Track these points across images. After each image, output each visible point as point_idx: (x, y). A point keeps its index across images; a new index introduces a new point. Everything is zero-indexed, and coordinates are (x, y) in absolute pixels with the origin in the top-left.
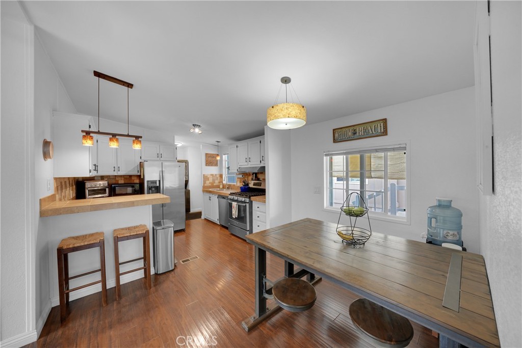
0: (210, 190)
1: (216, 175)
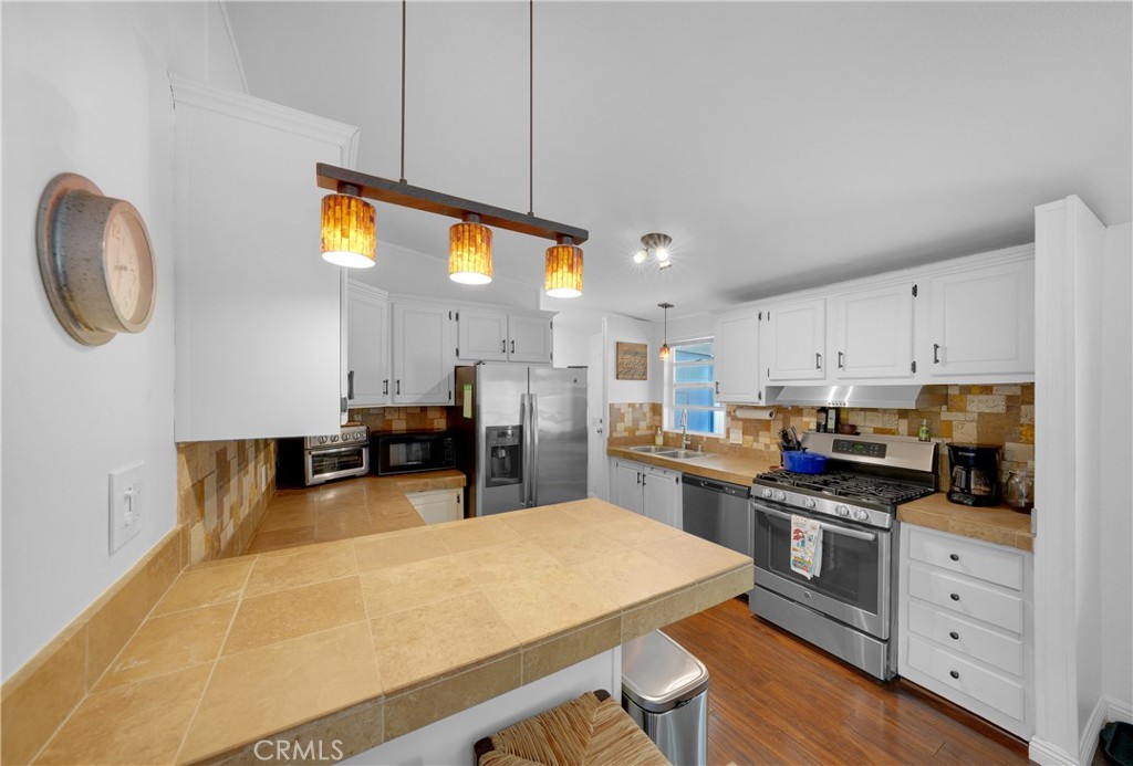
0: (632, 449)
1: (641, 405)
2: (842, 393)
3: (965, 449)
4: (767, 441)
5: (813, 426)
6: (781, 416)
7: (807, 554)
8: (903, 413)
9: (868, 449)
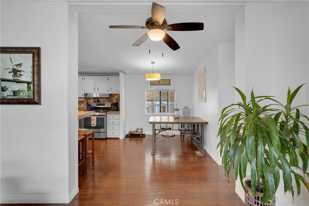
2: (96, 95)
3: (114, 103)
4: (83, 105)
5: (93, 101)
6: (86, 100)
7: (94, 123)
8: (107, 98)
9: (102, 105)
